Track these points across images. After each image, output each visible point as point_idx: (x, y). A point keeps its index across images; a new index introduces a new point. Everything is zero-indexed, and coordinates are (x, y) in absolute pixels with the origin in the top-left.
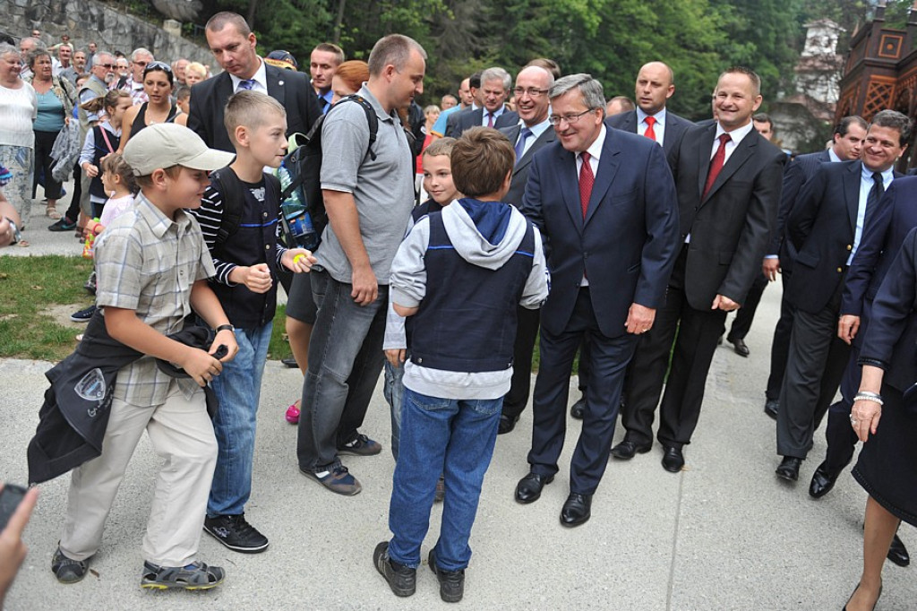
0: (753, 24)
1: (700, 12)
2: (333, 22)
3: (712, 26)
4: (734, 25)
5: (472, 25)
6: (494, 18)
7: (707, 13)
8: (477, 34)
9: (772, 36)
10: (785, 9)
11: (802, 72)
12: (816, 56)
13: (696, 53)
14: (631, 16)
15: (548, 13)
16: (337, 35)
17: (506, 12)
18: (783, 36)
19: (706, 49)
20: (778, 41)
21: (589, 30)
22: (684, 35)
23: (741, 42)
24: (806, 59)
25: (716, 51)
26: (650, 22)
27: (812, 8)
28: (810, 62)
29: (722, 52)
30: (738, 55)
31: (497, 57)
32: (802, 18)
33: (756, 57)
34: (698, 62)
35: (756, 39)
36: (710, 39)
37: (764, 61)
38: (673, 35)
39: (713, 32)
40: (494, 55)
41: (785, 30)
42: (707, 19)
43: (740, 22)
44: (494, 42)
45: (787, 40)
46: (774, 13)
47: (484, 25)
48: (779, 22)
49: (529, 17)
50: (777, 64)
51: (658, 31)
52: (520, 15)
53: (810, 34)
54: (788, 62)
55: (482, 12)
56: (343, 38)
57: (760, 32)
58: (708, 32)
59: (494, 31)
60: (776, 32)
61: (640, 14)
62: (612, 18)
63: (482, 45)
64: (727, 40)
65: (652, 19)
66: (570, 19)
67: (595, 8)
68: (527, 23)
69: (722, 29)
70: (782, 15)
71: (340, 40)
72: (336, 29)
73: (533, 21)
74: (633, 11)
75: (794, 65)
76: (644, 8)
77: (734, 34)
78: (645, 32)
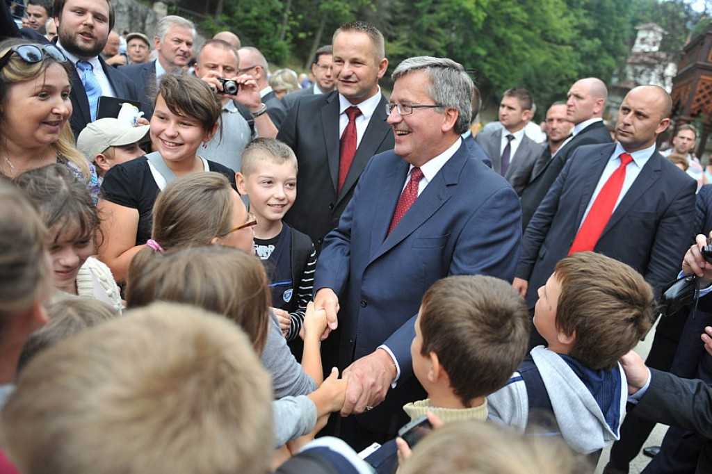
0: (599, 25)
1: (560, 14)
2: (284, 10)
3: (569, 25)
4: (585, 25)
5: (388, 16)
6: (405, 11)
7: (565, 15)
8: (391, 23)
9: (613, 35)
10: (624, 15)
11: (633, 64)
12: (645, 53)
13: (555, 46)
14: (508, 14)
15: (446, 9)
16: (286, 20)
17: (414, 7)
18: (620, 35)
19: (563, 43)
20: (616, 39)
21: (476, 24)
22: (547, 31)
23: (590, 38)
24: (637, 55)
25: (570, 45)
26: (522, 20)
27: (644, 14)
28: (641, 58)
29: (574, 45)
30: (586, 49)
31: (406, 41)
32: (635, 22)
33: (600, 51)
34: (556, 52)
35: (601, 37)
36: (567, 35)
37: (605, 54)
38: (539, 31)
39: (570, 30)
40: (403, 39)
41: (622, 31)
42: (565, 20)
43: (589, 23)
44: (404, 30)
45: (623, 39)
46: (616, 17)
47: (397, 17)
48: (619, 25)
49: (431, 12)
50: (614, 56)
51: (528, 27)
52: (425, 10)
53: (641, 35)
54: (622, 55)
55: (396, 7)
56: (290, 23)
57: (604, 31)
58: (566, 29)
59: (404, 22)
60: (616, 32)
61: (515, 13)
62: (493, 15)
63: (395, 31)
64: (579, 36)
65: (523, 18)
66: (462, 14)
67: (482, 7)
68: (430, 16)
69: (576, 27)
70: (621, 19)
71: (288, 24)
72: (286, 16)
73: (435, 16)
74: (509, 10)
75: (627, 58)
76: (518, 9)
77: (585, 33)
78: (518, 28)
